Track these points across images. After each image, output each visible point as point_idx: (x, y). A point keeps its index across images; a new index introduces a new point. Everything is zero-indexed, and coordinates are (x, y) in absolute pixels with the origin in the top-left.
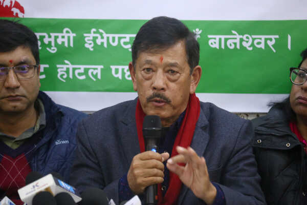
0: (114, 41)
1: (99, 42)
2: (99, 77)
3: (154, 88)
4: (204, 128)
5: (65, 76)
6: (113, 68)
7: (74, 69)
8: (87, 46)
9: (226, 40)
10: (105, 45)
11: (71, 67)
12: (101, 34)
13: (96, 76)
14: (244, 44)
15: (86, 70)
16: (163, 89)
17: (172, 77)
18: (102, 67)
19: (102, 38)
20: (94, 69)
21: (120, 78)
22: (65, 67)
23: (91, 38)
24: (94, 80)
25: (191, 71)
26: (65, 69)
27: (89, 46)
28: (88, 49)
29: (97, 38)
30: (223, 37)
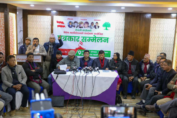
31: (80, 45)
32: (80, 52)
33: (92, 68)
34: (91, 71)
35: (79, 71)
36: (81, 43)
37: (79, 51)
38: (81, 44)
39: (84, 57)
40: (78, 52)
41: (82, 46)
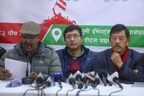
0: (101, 32)
1: (96, 32)
2: (96, 42)
3: (116, 43)
4: (130, 56)
5: (87, 42)
6: (100, 39)
7: (89, 40)
8: (93, 33)
9: (134, 32)
10: (98, 33)
11: (88, 39)
12: (97, 30)
13: (95, 42)
14: (139, 33)
15: (93, 40)
16: (119, 43)
17: (121, 40)
18: (97, 39)
19: (97, 31)
20: (95, 40)
21: (102, 42)
22: (87, 39)
23: (94, 31)
24: (95, 43)
25: (127, 39)
26: (86, 40)
27: (94, 33)
28: (93, 34)
29: (96, 31)
30: (133, 31)
31: (58, 10)
32: (57, 33)
33: (97, 76)
34: (95, 83)
35: (57, 84)
36: (62, 4)
37: (54, 30)
38: (61, 7)
39: (67, 48)
40: (50, 33)
41: (64, 15)
